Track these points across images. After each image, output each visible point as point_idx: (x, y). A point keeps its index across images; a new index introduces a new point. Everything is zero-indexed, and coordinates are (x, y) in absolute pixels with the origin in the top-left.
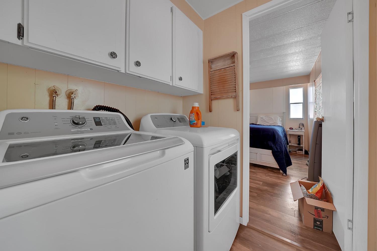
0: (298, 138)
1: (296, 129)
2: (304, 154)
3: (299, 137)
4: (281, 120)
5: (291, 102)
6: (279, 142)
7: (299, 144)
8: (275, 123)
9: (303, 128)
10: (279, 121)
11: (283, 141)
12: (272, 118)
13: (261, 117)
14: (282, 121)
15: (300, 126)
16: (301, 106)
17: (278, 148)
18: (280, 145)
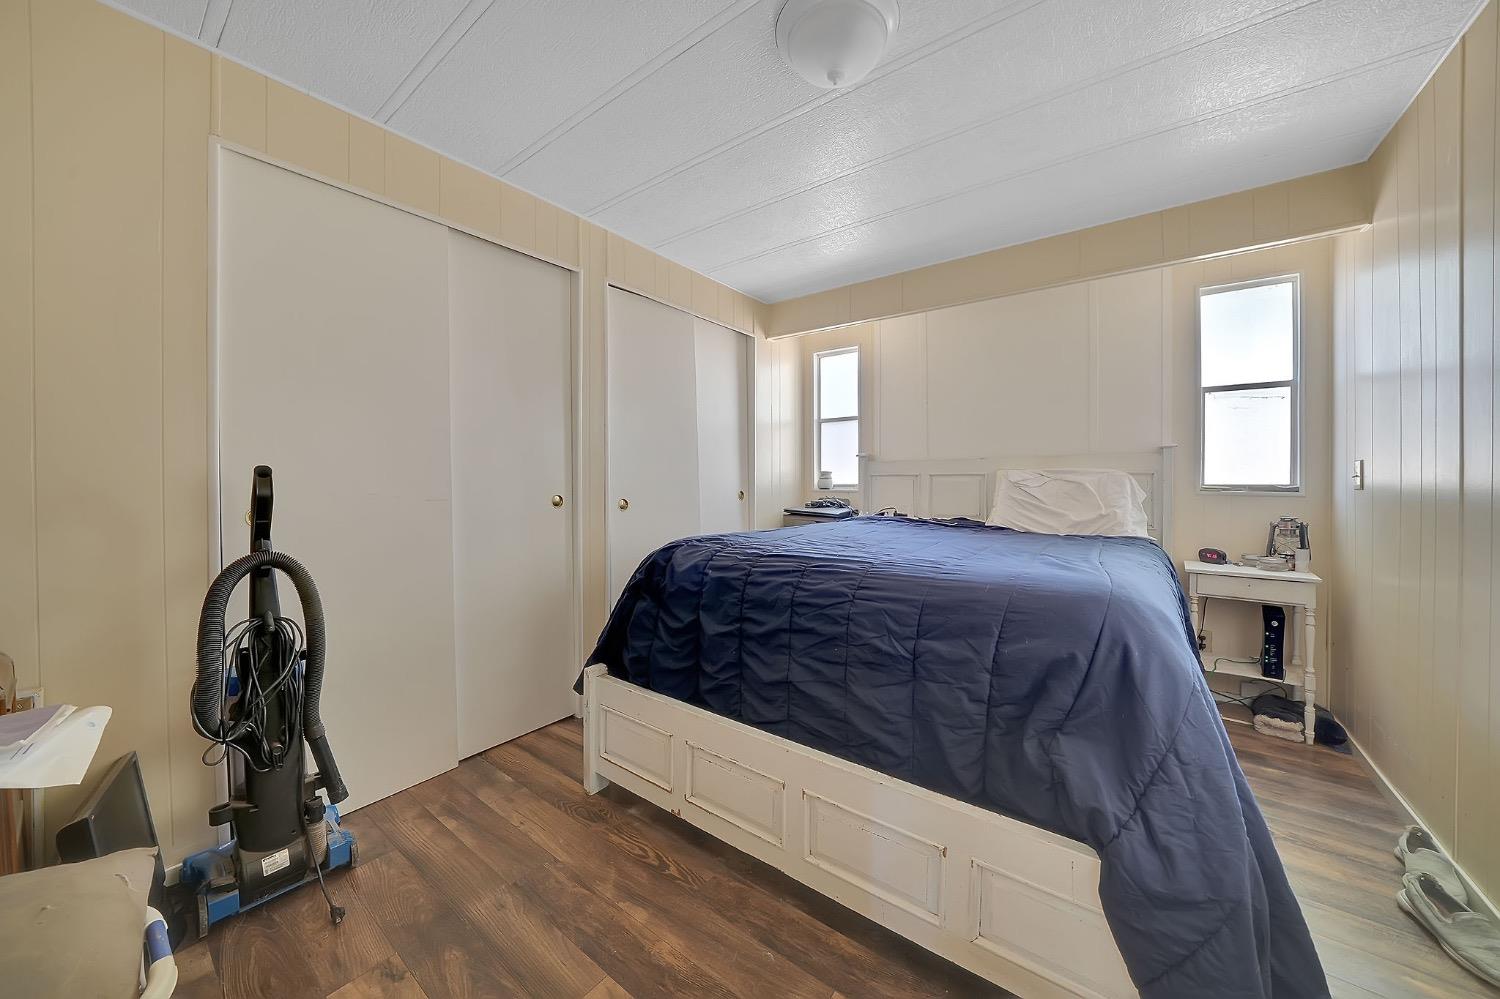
0: (1268, 627)
1: (1251, 563)
2: (1310, 741)
3: (1274, 619)
4: (1142, 496)
5: (1206, 382)
6: (1185, 774)
7: (1273, 664)
8: (1102, 516)
9: (1301, 555)
10: (1130, 506)
11: (1227, 748)
12: (1085, 488)
13: (1015, 476)
14: (1154, 505)
15: (1279, 541)
16: (1279, 404)
17: (1180, 844)
18: (1197, 802)
